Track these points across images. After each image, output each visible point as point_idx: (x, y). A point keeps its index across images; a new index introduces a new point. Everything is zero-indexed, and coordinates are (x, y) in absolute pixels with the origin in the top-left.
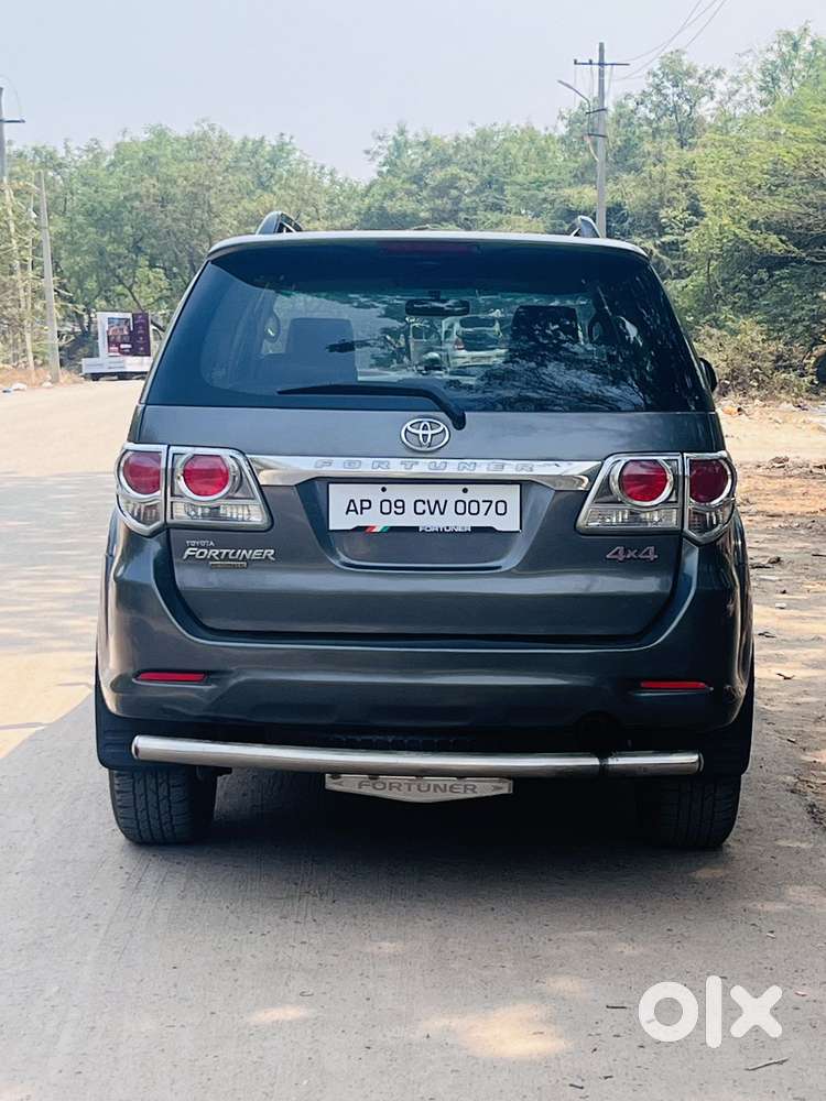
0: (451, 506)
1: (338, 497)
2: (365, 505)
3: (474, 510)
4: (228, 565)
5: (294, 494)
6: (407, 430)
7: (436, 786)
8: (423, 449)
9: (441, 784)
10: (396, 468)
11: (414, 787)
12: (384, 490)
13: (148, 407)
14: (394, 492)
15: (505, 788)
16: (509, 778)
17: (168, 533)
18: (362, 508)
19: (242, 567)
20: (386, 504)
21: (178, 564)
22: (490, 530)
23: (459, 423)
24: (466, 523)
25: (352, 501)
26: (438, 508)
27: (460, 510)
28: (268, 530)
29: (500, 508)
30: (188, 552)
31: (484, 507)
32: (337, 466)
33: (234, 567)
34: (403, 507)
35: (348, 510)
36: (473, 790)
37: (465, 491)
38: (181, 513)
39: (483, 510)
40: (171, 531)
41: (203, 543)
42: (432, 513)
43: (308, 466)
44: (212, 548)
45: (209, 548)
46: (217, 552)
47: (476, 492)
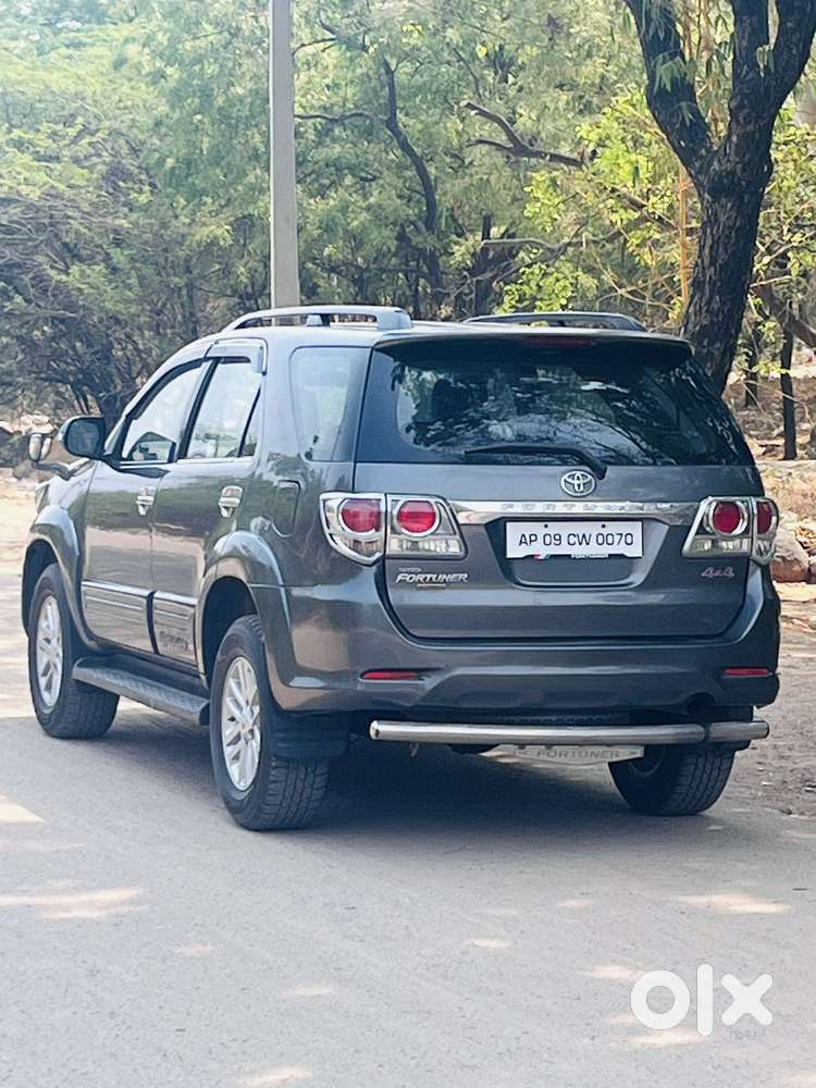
0: (593, 539)
1: (514, 532)
2: (533, 538)
3: (610, 541)
4: (433, 586)
5: (483, 530)
6: (565, 481)
7: (592, 753)
8: (579, 494)
9: (596, 751)
10: (560, 508)
11: (577, 754)
12: (546, 526)
13: (358, 464)
14: (554, 528)
15: (639, 753)
16: (641, 745)
17: (384, 562)
18: (531, 541)
19: (443, 588)
20: (547, 538)
21: (392, 587)
22: (621, 556)
23: (600, 474)
24: (605, 551)
25: (523, 535)
26: (585, 540)
27: (600, 541)
28: (464, 558)
29: (627, 539)
30: (400, 577)
31: (617, 538)
32: (518, 509)
33: (438, 588)
34: (560, 539)
35: (521, 542)
36: (617, 755)
37: (604, 526)
38: (394, 546)
39: (616, 542)
40: (387, 561)
41: (413, 569)
42: (580, 544)
43: (496, 509)
44: (420, 573)
45: (416, 574)
46: (424, 576)
47: (612, 527)
